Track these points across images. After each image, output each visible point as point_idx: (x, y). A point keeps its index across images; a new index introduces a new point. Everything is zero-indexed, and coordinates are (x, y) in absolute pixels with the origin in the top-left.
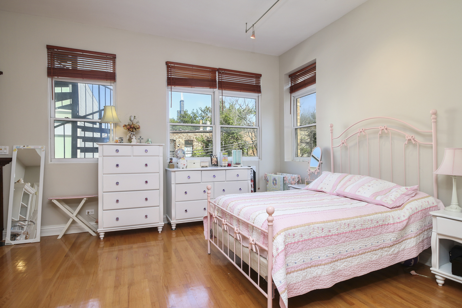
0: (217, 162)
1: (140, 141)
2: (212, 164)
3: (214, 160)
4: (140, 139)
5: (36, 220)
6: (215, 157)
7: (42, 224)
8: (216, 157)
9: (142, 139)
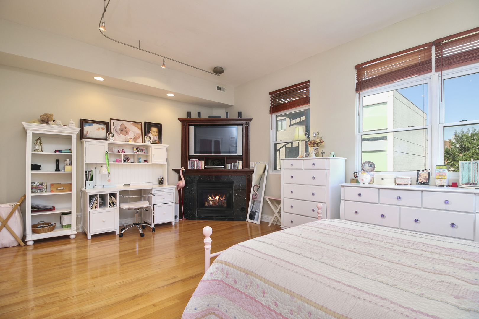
0: (428, 179)
1: (323, 155)
2: (417, 181)
3: (422, 177)
4: (323, 153)
5: (259, 209)
6: (426, 172)
7: (262, 213)
8: (428, 173)
9: (324, 153)
